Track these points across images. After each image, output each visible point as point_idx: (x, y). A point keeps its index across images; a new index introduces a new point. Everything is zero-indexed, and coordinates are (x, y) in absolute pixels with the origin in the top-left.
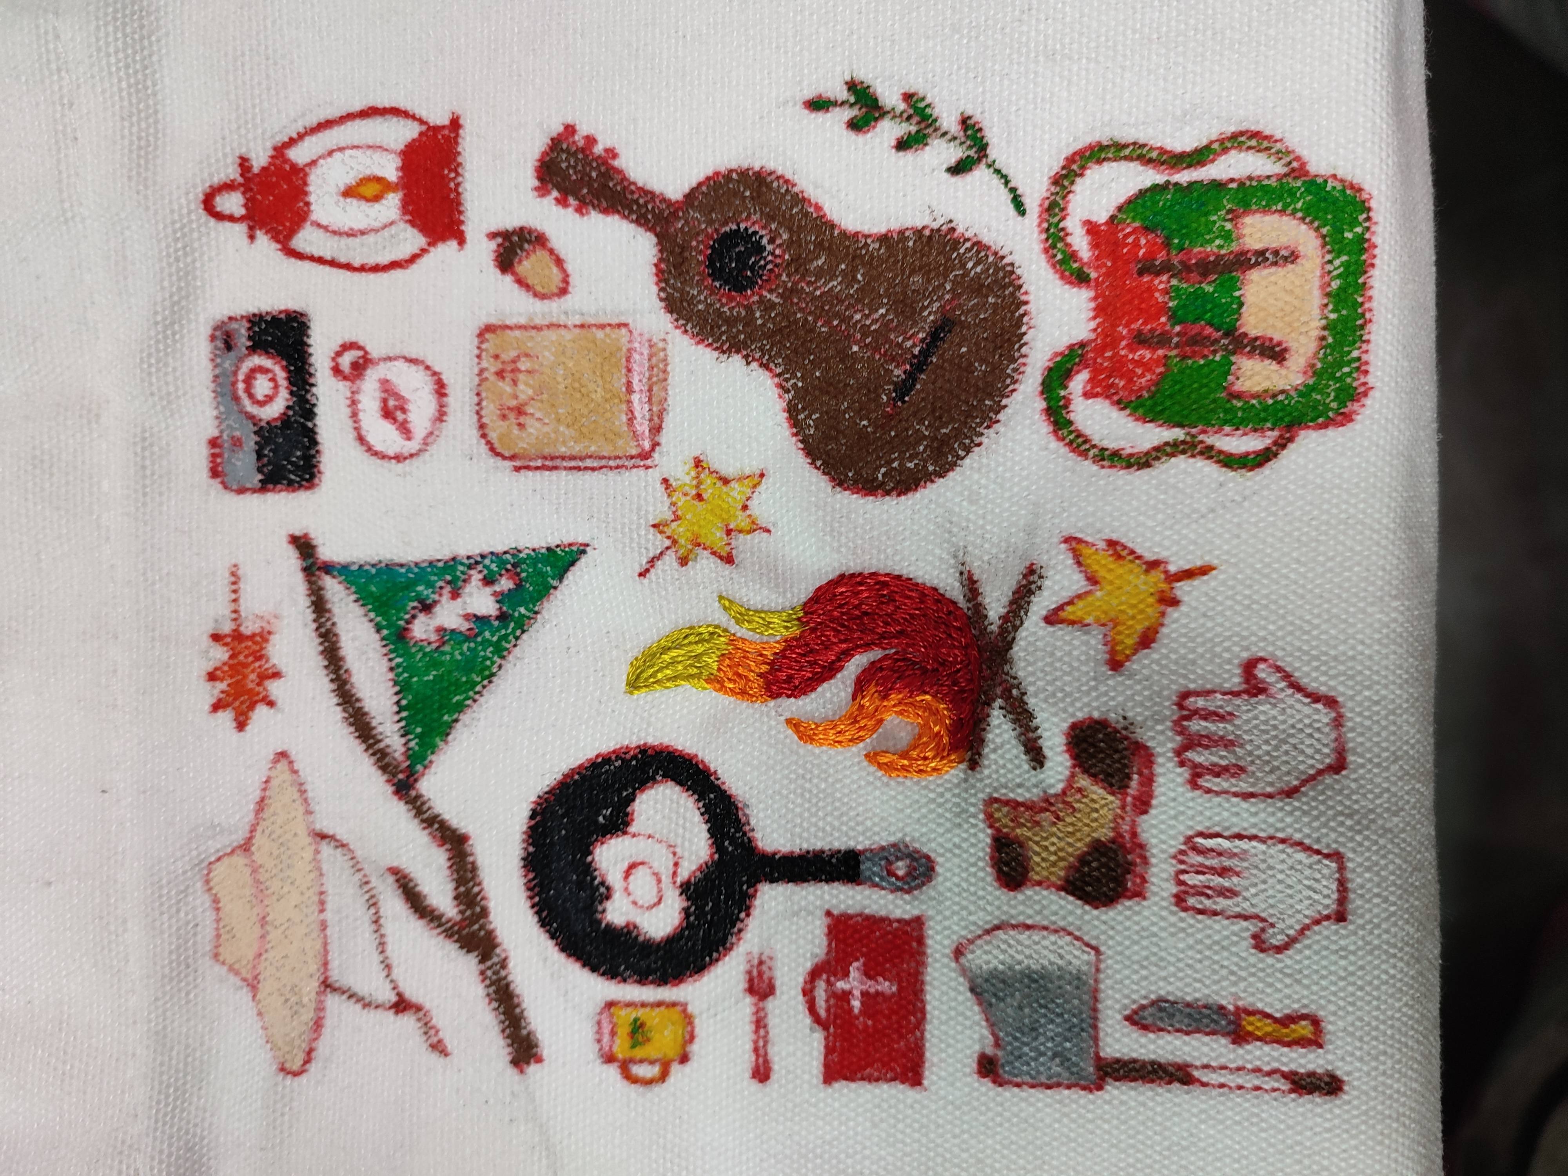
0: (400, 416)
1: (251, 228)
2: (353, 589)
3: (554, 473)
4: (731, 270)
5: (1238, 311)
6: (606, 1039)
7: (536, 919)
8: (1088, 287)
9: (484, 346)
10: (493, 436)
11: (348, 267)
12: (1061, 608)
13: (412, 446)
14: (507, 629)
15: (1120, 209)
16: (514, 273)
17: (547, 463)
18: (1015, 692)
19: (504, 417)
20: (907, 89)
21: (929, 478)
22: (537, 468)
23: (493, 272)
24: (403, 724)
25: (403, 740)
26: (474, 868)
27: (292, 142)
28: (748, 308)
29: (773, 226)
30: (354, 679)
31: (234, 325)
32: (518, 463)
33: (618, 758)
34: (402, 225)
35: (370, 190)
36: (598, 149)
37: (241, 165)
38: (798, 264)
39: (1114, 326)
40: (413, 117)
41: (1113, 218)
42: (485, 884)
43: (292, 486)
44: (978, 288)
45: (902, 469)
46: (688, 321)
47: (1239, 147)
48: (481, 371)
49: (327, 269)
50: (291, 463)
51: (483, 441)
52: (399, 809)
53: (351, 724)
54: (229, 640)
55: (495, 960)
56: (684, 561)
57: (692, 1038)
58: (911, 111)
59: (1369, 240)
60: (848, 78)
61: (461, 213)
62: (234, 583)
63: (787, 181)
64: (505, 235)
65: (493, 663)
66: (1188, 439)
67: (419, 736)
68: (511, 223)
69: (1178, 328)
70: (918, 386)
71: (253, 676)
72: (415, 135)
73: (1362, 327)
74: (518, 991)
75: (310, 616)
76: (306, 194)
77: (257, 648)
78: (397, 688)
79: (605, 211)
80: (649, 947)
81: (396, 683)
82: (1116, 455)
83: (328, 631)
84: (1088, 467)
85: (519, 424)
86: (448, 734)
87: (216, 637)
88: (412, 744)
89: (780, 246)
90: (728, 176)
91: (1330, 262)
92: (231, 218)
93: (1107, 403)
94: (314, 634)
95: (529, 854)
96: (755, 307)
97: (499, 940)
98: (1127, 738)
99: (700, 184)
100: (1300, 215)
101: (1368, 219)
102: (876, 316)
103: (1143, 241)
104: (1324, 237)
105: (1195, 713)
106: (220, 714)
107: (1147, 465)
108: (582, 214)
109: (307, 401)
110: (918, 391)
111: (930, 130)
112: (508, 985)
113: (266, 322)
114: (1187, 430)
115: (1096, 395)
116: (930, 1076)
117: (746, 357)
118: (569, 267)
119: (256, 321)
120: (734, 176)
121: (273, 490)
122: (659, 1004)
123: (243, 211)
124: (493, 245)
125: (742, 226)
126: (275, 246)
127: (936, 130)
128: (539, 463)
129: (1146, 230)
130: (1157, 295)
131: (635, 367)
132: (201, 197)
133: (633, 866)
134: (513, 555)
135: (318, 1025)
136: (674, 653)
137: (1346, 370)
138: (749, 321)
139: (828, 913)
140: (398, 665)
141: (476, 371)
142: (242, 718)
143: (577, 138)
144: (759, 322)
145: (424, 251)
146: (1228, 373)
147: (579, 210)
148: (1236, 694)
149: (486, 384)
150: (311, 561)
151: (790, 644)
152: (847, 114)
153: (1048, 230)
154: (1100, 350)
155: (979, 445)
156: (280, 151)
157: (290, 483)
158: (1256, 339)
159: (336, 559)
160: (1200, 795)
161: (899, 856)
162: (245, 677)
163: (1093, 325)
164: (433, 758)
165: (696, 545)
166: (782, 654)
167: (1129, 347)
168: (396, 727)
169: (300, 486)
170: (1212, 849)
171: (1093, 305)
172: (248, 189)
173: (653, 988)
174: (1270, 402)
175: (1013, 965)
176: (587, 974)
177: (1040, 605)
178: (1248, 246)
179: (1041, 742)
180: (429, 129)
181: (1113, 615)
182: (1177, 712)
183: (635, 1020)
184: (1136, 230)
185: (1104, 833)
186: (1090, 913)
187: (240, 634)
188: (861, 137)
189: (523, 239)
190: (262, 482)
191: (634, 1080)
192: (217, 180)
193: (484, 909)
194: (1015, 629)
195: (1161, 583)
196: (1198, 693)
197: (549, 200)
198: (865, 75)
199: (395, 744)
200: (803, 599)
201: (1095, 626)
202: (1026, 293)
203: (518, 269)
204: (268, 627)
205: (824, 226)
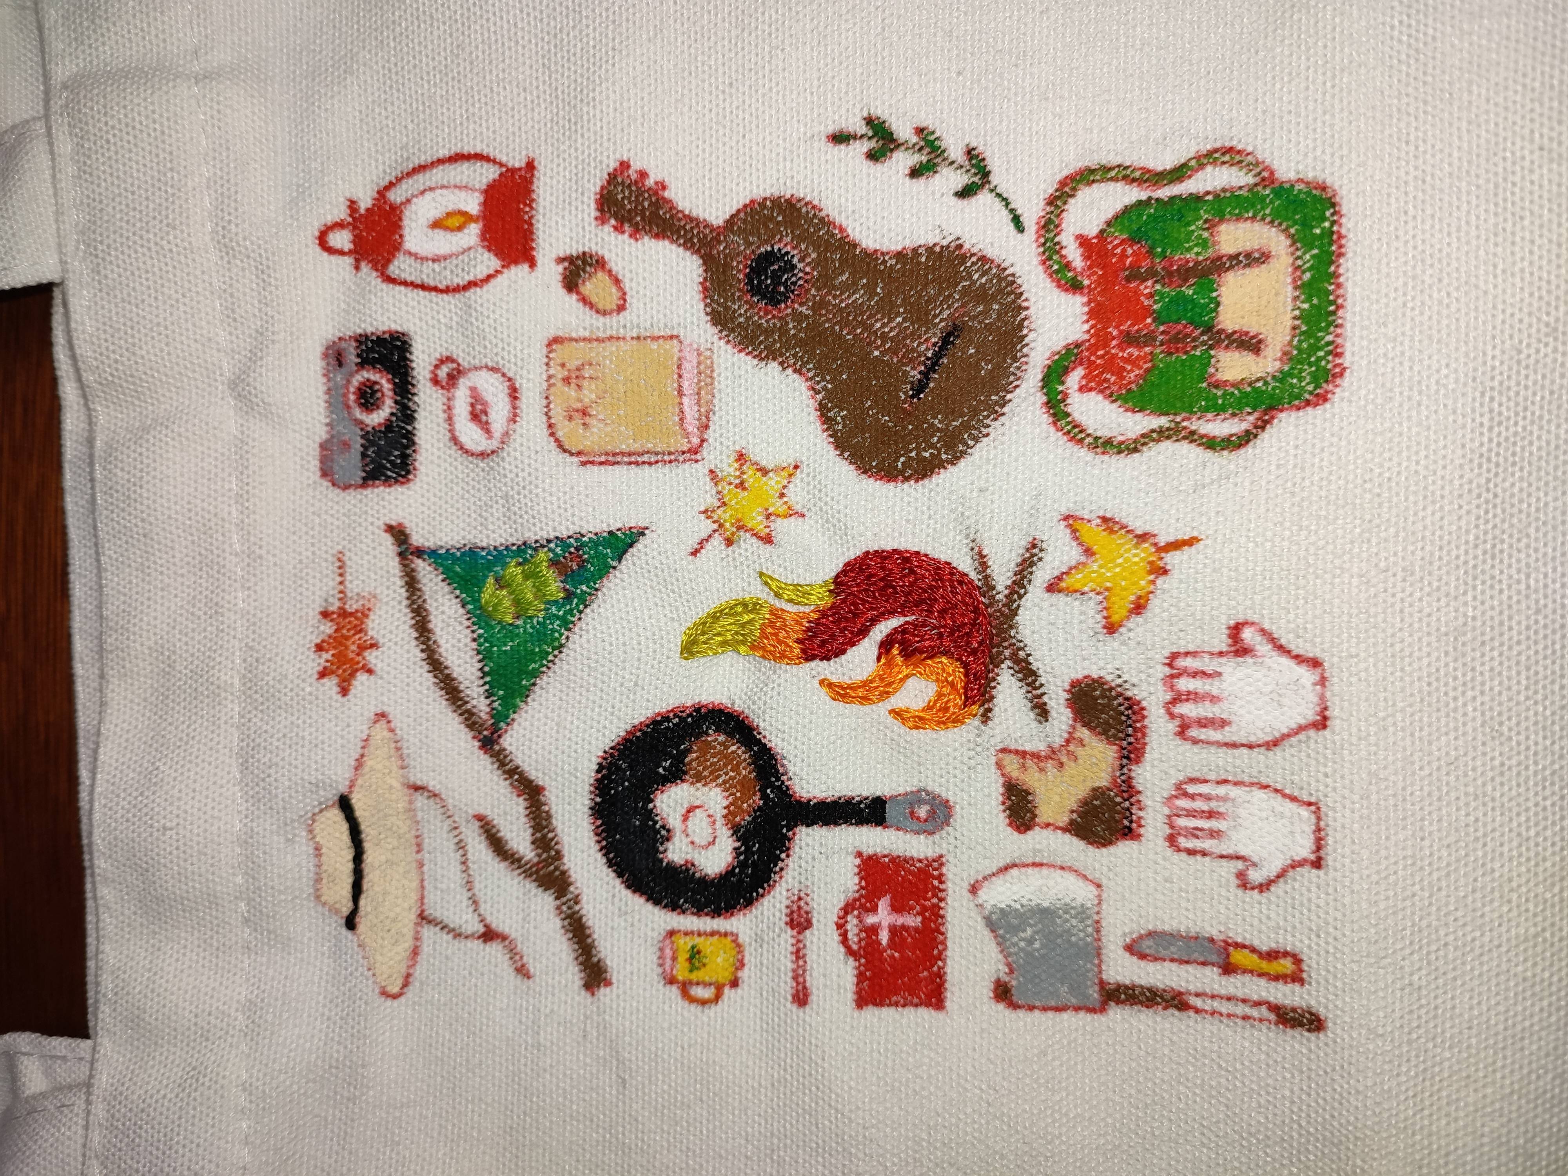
0: (484, 418)
1: (357, 261)
2: (441, 569)
3: (616, 467)
4: (767, 287)
5: (1215, 310)
6: (668, 962)
7: (604, 860)
8: (1082, 293)
9: (552, 355)
10: (560, 434)
11: (435, 289)
12: (1059, 578)
13: (494, 444)
14: (571, 603)
15: (1109, 224)
16: (578, 293)
17: (610, 458)
18: (1022, 654)
19: (570, 418)
20: (918, 124)
21: (942, 465)
22: (601, 463)
23: (562, 292)
24: (487, 687)
25: (488, 702)
26: (549, 816)
27: (391, 185)
28: (783, 320)
29: (803, 247)
30: (442, 651)
31: (343, 345)
32: (583, 459)
33: (675, 716)
34: (480, 250)
35: (455, 222)
36: (650, 182)
37: (350, 207)
38: (825, 281)
39: (1105, 328)
40: (494, 161)
41: (1102, 232)
42: (559, 830)
43: (388, 482)
44: (982, 296)
45: (920, 459)
46: (730, 332)
47: (1215, 162)
48: (550, 377)
50: (390, 462)
51: (552, 440)
52: (484, 763)
53: (441, 688)
54: (335, 616)
55: (569, 896)
56: (729, 542)
57: (741, 965)
58: (922, 143)
59: (1337, 232)
60: (865, 114)
61: (533, 240)
62: (340, 567)
63: (815, 207)
64: (570, 259)
65: (561, 635)
66: (1173, 425)
67: (503, 698)
68: (574, 249)
69: (1162, 328)
70: (932, 385)
71: (354, 648)
72: (496, 176)
73: (1334, 313)
74: (590, 923)
75: (403, 592)
76: (400, 227)
77: (358, 622)
78: (480, 657)
79: (657, 236)
80: (704, 882)
81: (479, 653)
82: (1108, 442)
83: (420, 607)
84: (1083, 454)
85: (584, 425)
86: (527, 696)
87: (325, 614)
88: (496, 705)
89: (808, 264)
90: (762, 204)
91: (1300, 257)
92: (341, 253)
93: (1100, 397)
94: (407, 610)
95: (596, 804)
96: (789, 319)
97: (572, 879)
98: (1121, 695)
99: (739, 211)
100: (1268, 219)
101: (1336, 213)
102: (893, 324)
103: (1130, 251)
104: (1292, 236)
105: (1183, 672)
106: (325, 680)
107: (1136, 450)
108: (636, 239)
109: (409, 408)
110: (932, 390)
111: (938, 160)
112: (581, 918)
113: (372, 341)
114: (1171, 417)
115: (1091, 390)
116: (953, 996)
117: (781, 364)
118: (627, 285)
119: (361, 340)
120: (768, 203)
121: (373, 486)
122: (713, 934)
123: (351, 246)
124: (560, 268)
125: (776, 247)
126: (375, 274)
127: (944, 160)
128: (603, 459)
129: (1132, 240)
130: (1143, 298)
131: (686, 375)
132: (317, 234)
133: (690, 810)
134: (577, 540)
135: (415, 952)
136: (721, 622)
137: (1321, 354)
138: (784, 331)
139: (859, 854)
140: (480, 636)
141: (545, 377)
142: (345, 684)
143: (631, 172)
144: (793, 332)
145: (498, 272)
146: (1208, 364)
147: (633, 236)
148: (1221, 654)
149: (553, 390)
150: (404, 547)
151: (822, 612)
152: (864, 146)
153: (1044, 244)
154: (1093, 349)
155: (988, 435)
156: (382, 193)
157: (388, 479)
158: (1235, 332)
159: (427, 544)
160: (1188, 745)
161: (921, 802)
162: (347, 648)
163: (1086, 327)
164: (515, 716)
165: (739, 528)
166: (817, 623)
167: (1119, 346)
168: (482, 690)
169: (397, 481)
170: (1200, 795)
171: (1086, 309)
172: (355, 228)
173: (708, 919)
174: (1249, 389)
175: (1024, 902)
176: (650, 906)
177: (1042, 575)
178: (1223, 252)
179: (1045, 699)
180: (508, 170)
181: (1108, 584)
182: (1168, 671)
183: (693, 947)
184: (1123, 242)
185: (1103, 780)
186: (1092, 851)
187: (345, 611)
188: (879, 166)
189: (585, 262)
190: (364, 479)
191: (692, 1000)
192: (330, 219)
193: (558, 852)
194: (1021, 597)
195: (1151, 554)
196: (1187, 654)
197: (607, 228)
198: (880, 111)
199: (481, 705)
200: (834, 574)
201: (1092, 595)
202: (1026, 300)
203: (582, 289)
204: (368, 606)
205: (847, 245)
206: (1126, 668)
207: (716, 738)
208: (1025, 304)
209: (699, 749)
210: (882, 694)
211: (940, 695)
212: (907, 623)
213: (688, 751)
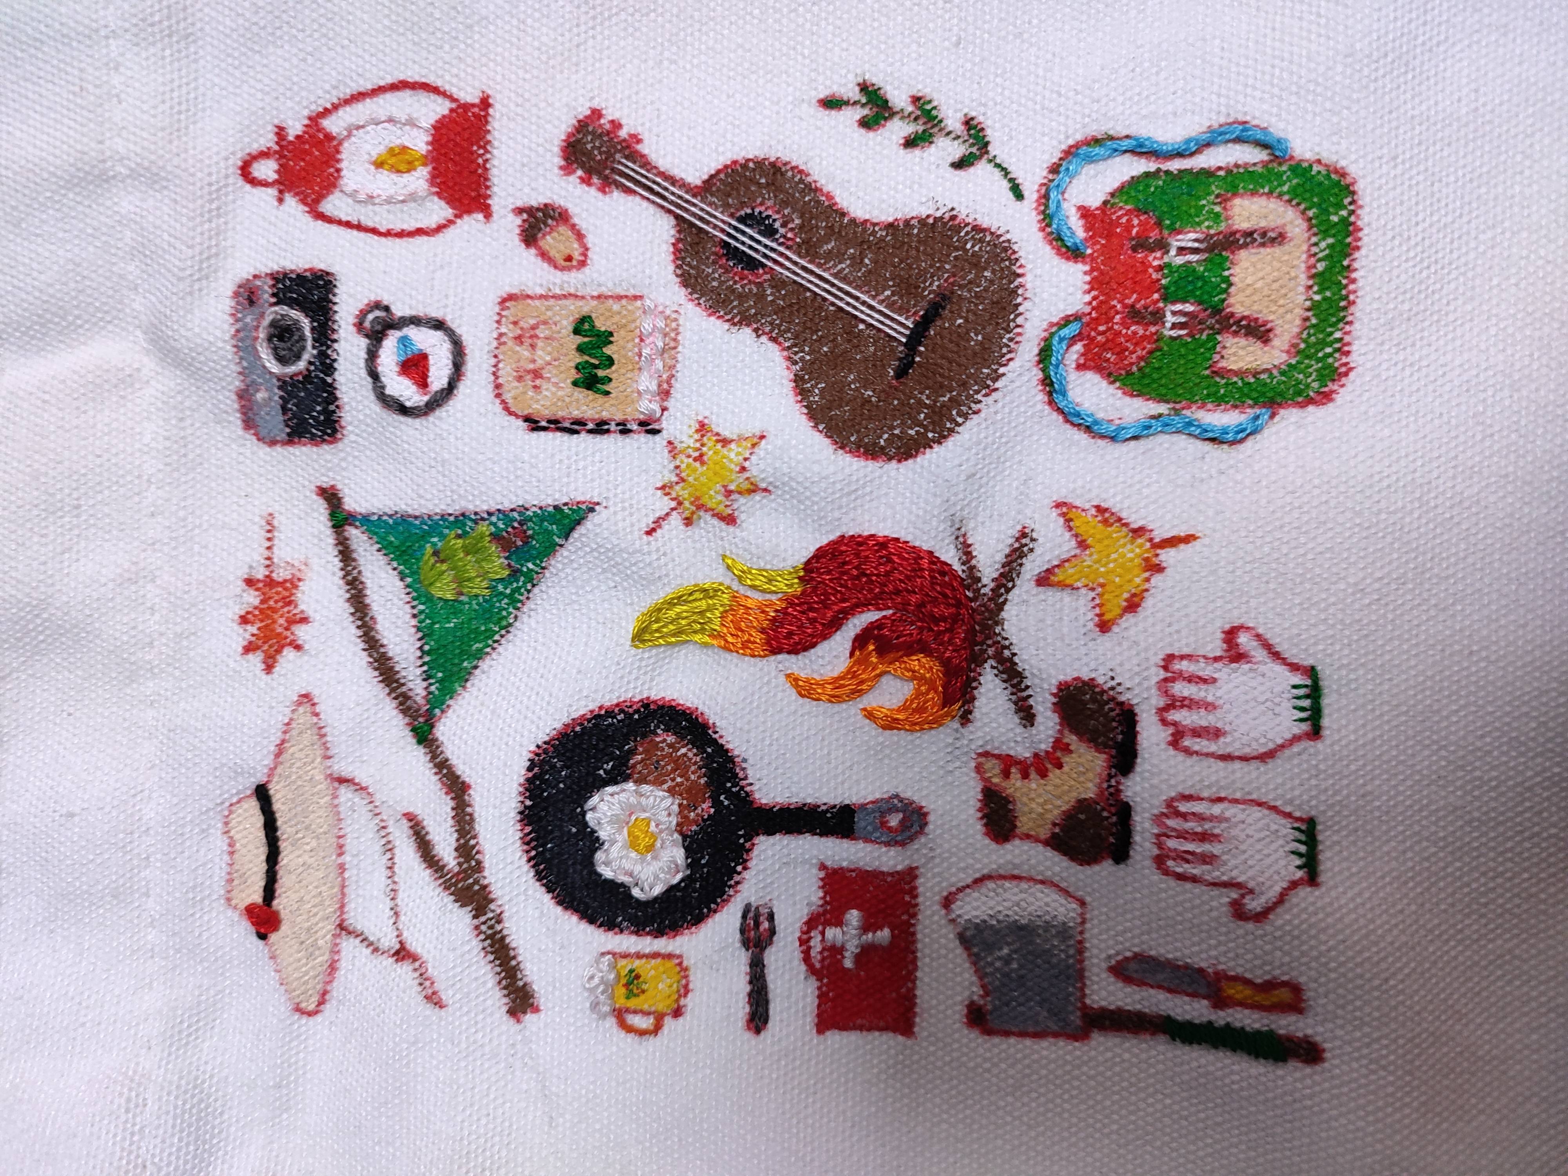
0: (420, 372)
1: (281, 192)
2: (375, 539)
5: (1226, 291)
7: (533, 873)
8: (1083, 262)
9: (504, 313)
10: (508, 397)
11: (374, 231)
12: (1049, 571)
14: (518, 581)
15: (1112, 195)
16: (537, 247)
18: (1007, 653)
19: (520, 379)
20: (914, 92)
23: (518, 245)
24: (425, 668)
25: (425, 684)
26: (472, 820)
27: (326, 112)
28: (759, 285)
30: (379, 627)
31: (258, 283)
32: (532, 424)
33: (621, 711)
34: (429, 196)
35: (401, 161)
36: (623, 133)
37: (277, 134)
39: (1107, 300)
40: (444, 94)
41: (1105, 203)
42: (481, 838)
43: (316, 441)
46: (702, 295)
48: (501, 335)
49: (355, 232)
50: (313, 417)
51: (498, 401)
52: (417, 753)
53: (376, 669)
54: (261, 585)
55: (490, 915)
56: (688, 522)
57: (686, 990)
58: (918, 113)
59: (1354, 223)
60: (859, 80)
61: (488, 187)
62: (269, 531)
63: (801, 172)
64: (530, 211)
65: (510, 614)
66: (1172, 413)
67: (441, 681)
68: (536, 200)
71: (282, 621)
72: (446, 112)
73: (1345, 308)
74: (513, 944)
75: (337, 563)
76: (338, 161)
77: (286, 594)
78: (420, 635)
81: (419, 630)
83: (355, 579)
84: (1079, 438)
85: (535, 387)
86: (467, 680)
87: (250, 582)
88: (433, 688)
89: (792, 229)
91: (1316, 244)
92: (264, 184)
93: (1098, 376)
94: (341, 582)
95: (526, 807)
96: (766, 285)
97: (494, 895)
98: (1113, 699)
99: (719, 172)
100: (1286, 197)
101: (1353, 202)
103: (1136, 222)
104: (1310, 219)
105: (1179, 676)
106: (250, 656)
107: (1136, 439)
108: (604, 192)
109: (328, 357)
111: (936, 130)
112: (503, 938)
113: (290, 279)
114: (1171, 405)
115: (1088, 368)
116: (923, 1024)
117: (756, 330)
118: (589, 242)
119: (279, 277)
120: (751, 165)
121: (299, 443)
122: (655, 955)
123: (276, 176)
124: (518, 220)
125: (757, 210)
126: (302, 208)
127: (941, 130)
129: (1138, 211)
130: (1151, 270)
132: (240, 163)
134: (520, 513)
135: (332, 967)
136: (678, 609)
137: (1329, 350)
138: (760, 297)
139: (823, 867)
140: (421, 612)
141: (495, 335)
142: (270, 661)
143: (602, 121)
144: (770, 298)
145: (451, 222)
146: (1213, 351)
147: (602, 190)
148: (1216, 659)
149: (504, 348)
150: (337, 513)
151: (790, 601)
152: (859, 113)
153: (1044, 212)
154: (1094, 324)
156: (315, 120)
157: (313, 437)
158: (1244, 318)
159: (358, 509)
160: (1181, 757)
161: (893, 810)
162: (274, 622)
163: (1088, 298)
164: (450, 702)
165: (700, 507)
166: (784, 611)
167: (1123, 323)
168: (419, 671)
169: (324, 441)
170: (1194, 814)
171: (1088, 278)
172: (282, 156)
173: (648, 939)
174: (1252, 380)
175: (1001, 918)
176: (584, 926)
177: (1032, 566)
178: (1236, 227)
179: (1031, 701)
180: (459, 107)
181: (1101, 580)
182: (1162, 674)
183: (631, 971)
184: (1129, 212)
185: (1090, 791)
186: (1075, 868)
187: (272, 580)
188: (871, 134)
189: (546, 215)
190: (289, 435)
191: (629, 1029)
192: (256, 147)
193: (479, 863)
194: (1008, 590)
195: (1147, 551)
196: (1182, 657)
197: (574, 179)
198: (875, 79)
199: (417, 688)
200: (804, 560)
201: (1083, 591)
202: (1021, 266)
203: (541, 243)
204: (298, 574)
205: (834, 212)
206: (1118, 670)
207: (665, 738)
208: (1019, 271)
209: (645, 751)
210: (854, 692)
211: (918, 694)
212: (884, 617)
213: (632, 752)
